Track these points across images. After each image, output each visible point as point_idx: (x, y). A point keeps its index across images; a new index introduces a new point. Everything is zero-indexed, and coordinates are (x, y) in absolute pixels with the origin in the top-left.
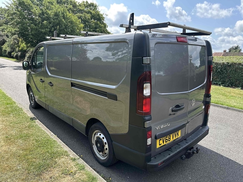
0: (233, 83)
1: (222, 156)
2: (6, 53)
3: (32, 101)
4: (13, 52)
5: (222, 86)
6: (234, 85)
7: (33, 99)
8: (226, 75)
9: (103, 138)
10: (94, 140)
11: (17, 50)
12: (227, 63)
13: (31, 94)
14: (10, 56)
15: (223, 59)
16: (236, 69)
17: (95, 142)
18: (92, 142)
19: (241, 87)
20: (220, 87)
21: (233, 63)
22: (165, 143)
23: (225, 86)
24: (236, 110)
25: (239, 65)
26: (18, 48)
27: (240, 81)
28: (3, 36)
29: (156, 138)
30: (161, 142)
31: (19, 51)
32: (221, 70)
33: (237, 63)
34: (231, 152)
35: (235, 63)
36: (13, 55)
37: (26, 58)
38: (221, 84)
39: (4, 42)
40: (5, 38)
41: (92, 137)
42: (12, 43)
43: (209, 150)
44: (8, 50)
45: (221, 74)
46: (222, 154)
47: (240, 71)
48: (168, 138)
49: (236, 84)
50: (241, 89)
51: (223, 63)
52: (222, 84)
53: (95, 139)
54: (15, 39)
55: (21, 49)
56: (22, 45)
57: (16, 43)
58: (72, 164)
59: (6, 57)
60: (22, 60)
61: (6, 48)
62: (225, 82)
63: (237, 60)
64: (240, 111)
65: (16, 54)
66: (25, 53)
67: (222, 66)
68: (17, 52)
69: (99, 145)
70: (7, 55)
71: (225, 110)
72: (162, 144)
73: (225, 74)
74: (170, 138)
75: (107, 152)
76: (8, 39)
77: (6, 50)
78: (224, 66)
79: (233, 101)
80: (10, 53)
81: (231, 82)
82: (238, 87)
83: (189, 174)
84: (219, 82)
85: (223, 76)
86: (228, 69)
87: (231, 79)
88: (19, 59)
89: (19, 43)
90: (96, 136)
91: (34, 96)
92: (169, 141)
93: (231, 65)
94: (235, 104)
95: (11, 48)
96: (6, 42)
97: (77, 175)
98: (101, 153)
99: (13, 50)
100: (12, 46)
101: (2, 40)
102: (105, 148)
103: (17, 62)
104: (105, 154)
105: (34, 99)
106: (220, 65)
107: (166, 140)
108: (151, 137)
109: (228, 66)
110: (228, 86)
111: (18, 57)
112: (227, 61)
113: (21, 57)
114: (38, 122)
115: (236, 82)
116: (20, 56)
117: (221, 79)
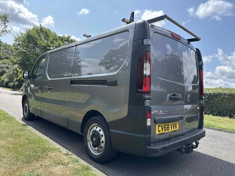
0: (221, 113)
1: (221, 160)
2: (3, 83)
3: (26, 113)
4: (10, 82)
5: (211, 115)
6: (222, 115)
7: (27, 109)
8: (214, 105)
9: (100, 130)
10: (90, 136)
11: (14, 81)
12: (213, 93)
13: (26, 105)
14: (6, 86)
15: (209, 90)
16: (222, 99)
17: (90, 137)
18: (87, 138)
19: (229, 116)
20: (209, 116)
21: (219, 93)
22: (164, 131)
23: (214, 115)
24: (228, 132)
25: (225, 95)
26: (16, 78)
27: (227, 111)
28: (3, 68)
29: (155, 122)
30: (160, 129)
31: (17, 81)
32: (208, 100)
33: (222, 94)
34: (230, 157)
35: (221, 94)
36: (10, 85)
37: (22, 87)
38: (209, 113)
39: (3, 73)
40: (5, 70)
41: (87, 134)
42: (11, 73)
43: (207, 155)
44: (6, 80)
45: (209, 104)
46: (221, 158)
47: (227, 101)
48: (166, 127)
49: (224, 113)
50: (229, 118)
51: (210, 94)
52: (211, 113)
53: (91, 134)
54: (14, 70)
55: (19, 79)
56: (20, 75)
57: (15, 73)
58: (65, 157)
59: (2, 87)
60: (18, 89)
61: (5, 78)
62: (214, 111)
63: (222, 91)
64: (231, 133)
65: (13, 84)
66: (22, 82)
67: (209, 96)
68: (14, 82)
69: (94, 139)
70: (4, 85)
71: (217, 131)
72: (161, 132)
73: (212, 104)
74: (169, 127)
75: (103, 145)
76: (8, 70)
77: (4, 80)
78: (211, 96)
79: (224, 125)
80: (7, 83)
81: (219, 111)
82: (226, 116)
83: (190, 172)
84: (207, 112)
85: (210, 105)
86: (215, 99)
87: (219, 108)
88: (15, 88)
89: (18, 74)
90: (92, 130)
91: (28, 107)
92: (168, 130)
93: (217, 95)
94: (225, 127)
95: (9, 78)
96: (6, 73)
97: (70, 165)
98: (96, 148)
99: (11, 80)
100: (11, 77)
101: (1, 72)
102: (101, 141)
103: (13, 91)
104: (101, 147)
105: (29, 110)
106: (207, 96)
107: (165, 128)
108: (151, 118)
109: (215, 96)
110: (217, 115)
111: (14, 87)
112: (213, 92)
113: (17, 87)
114: (30, 128)
115: (224, 111)
116: (17, 85)
117: (209, 109)
